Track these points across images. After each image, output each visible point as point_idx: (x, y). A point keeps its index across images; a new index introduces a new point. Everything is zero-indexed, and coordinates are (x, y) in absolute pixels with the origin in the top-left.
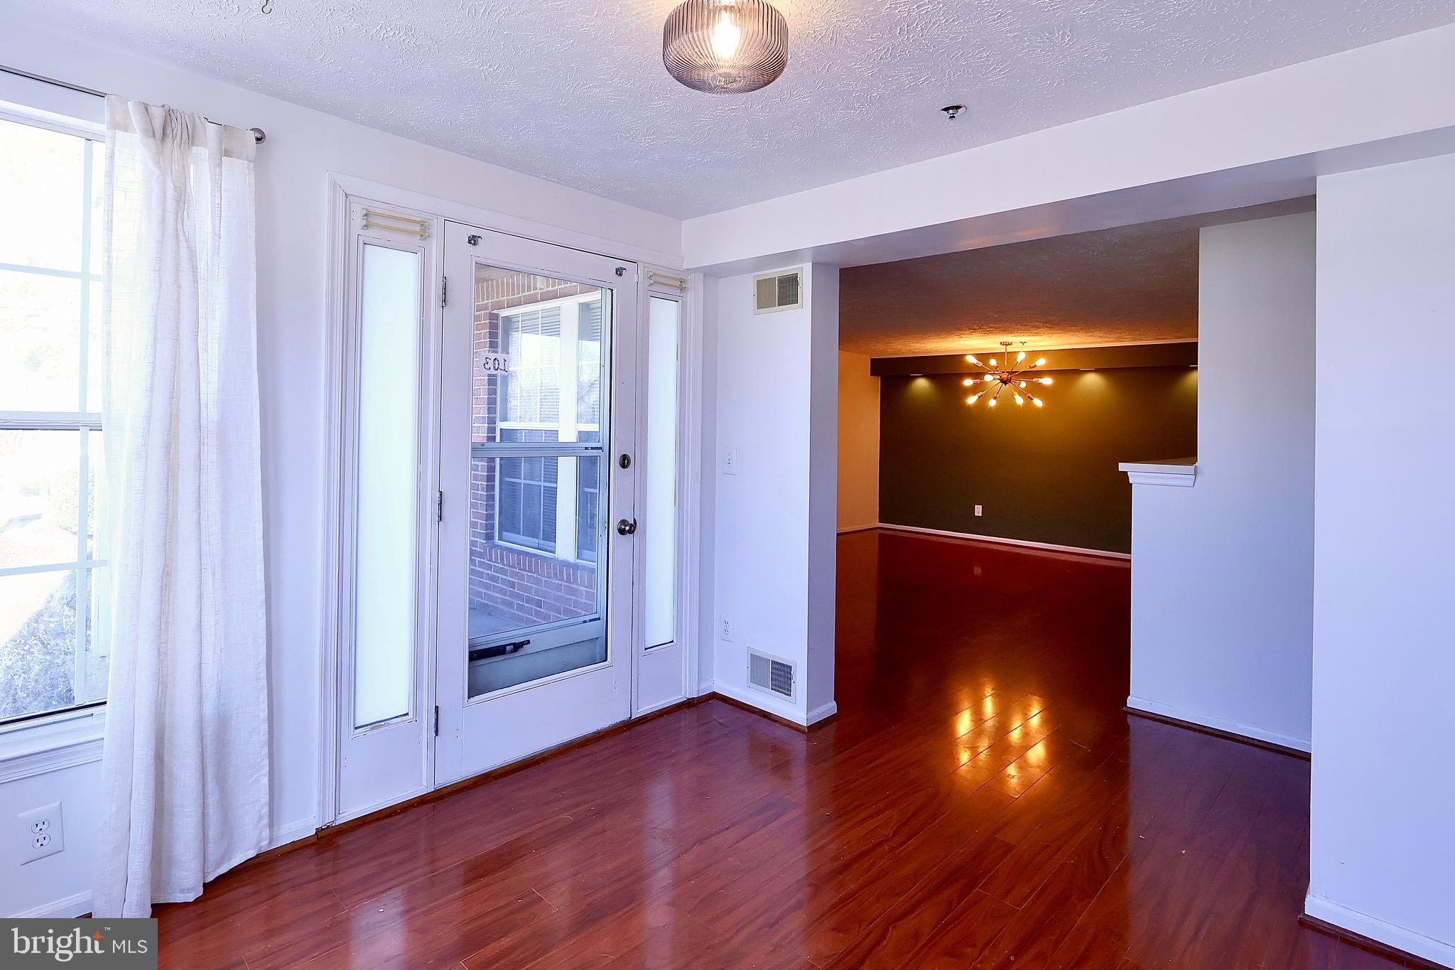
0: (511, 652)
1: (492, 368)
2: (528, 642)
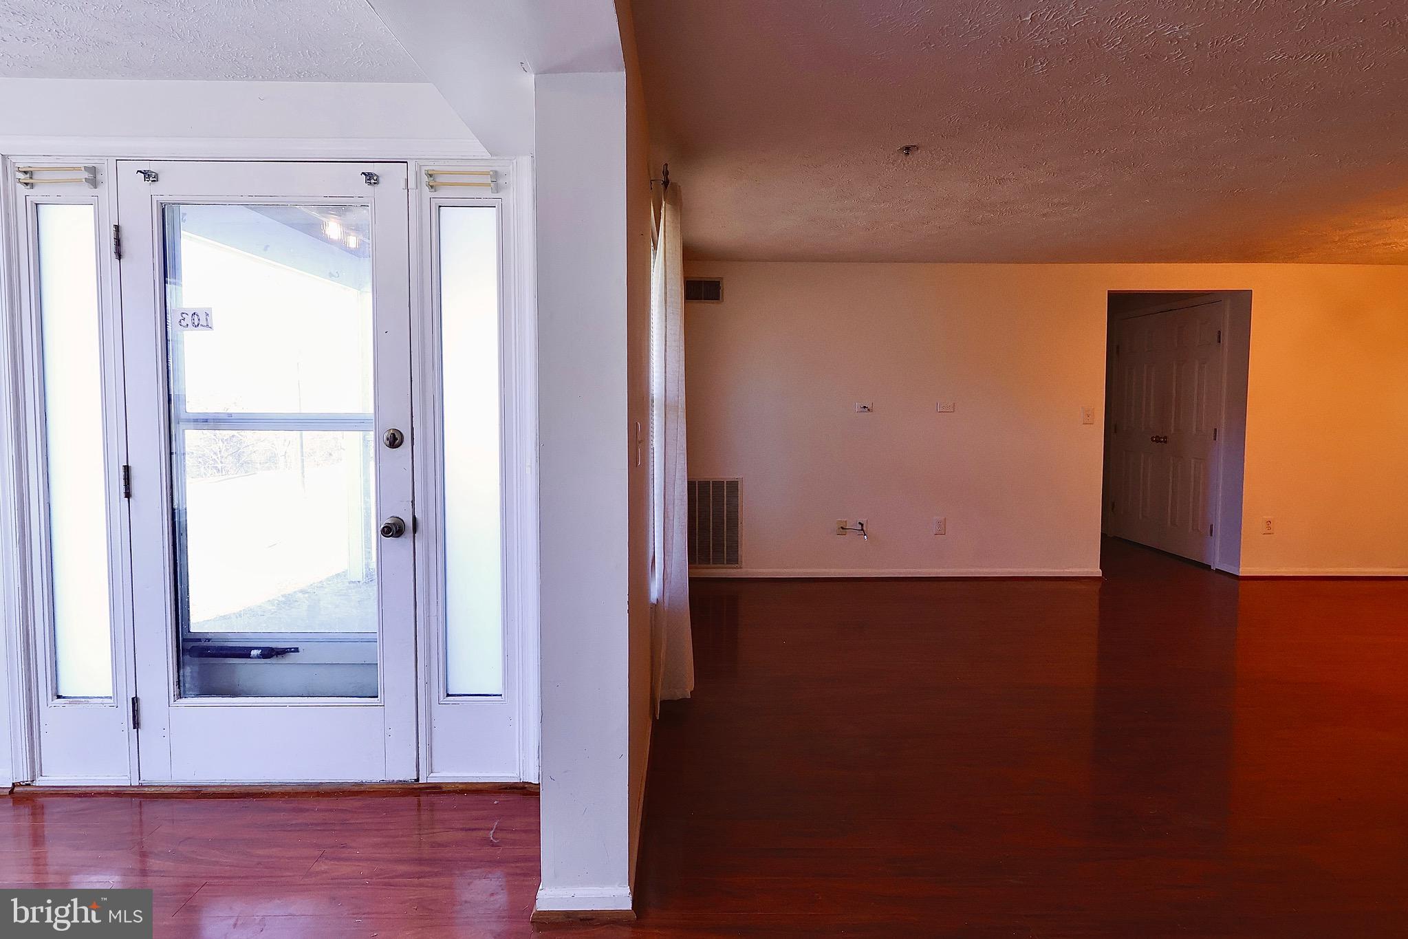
0: (258, 657)
1: (190, 324)
2: (296, 650)
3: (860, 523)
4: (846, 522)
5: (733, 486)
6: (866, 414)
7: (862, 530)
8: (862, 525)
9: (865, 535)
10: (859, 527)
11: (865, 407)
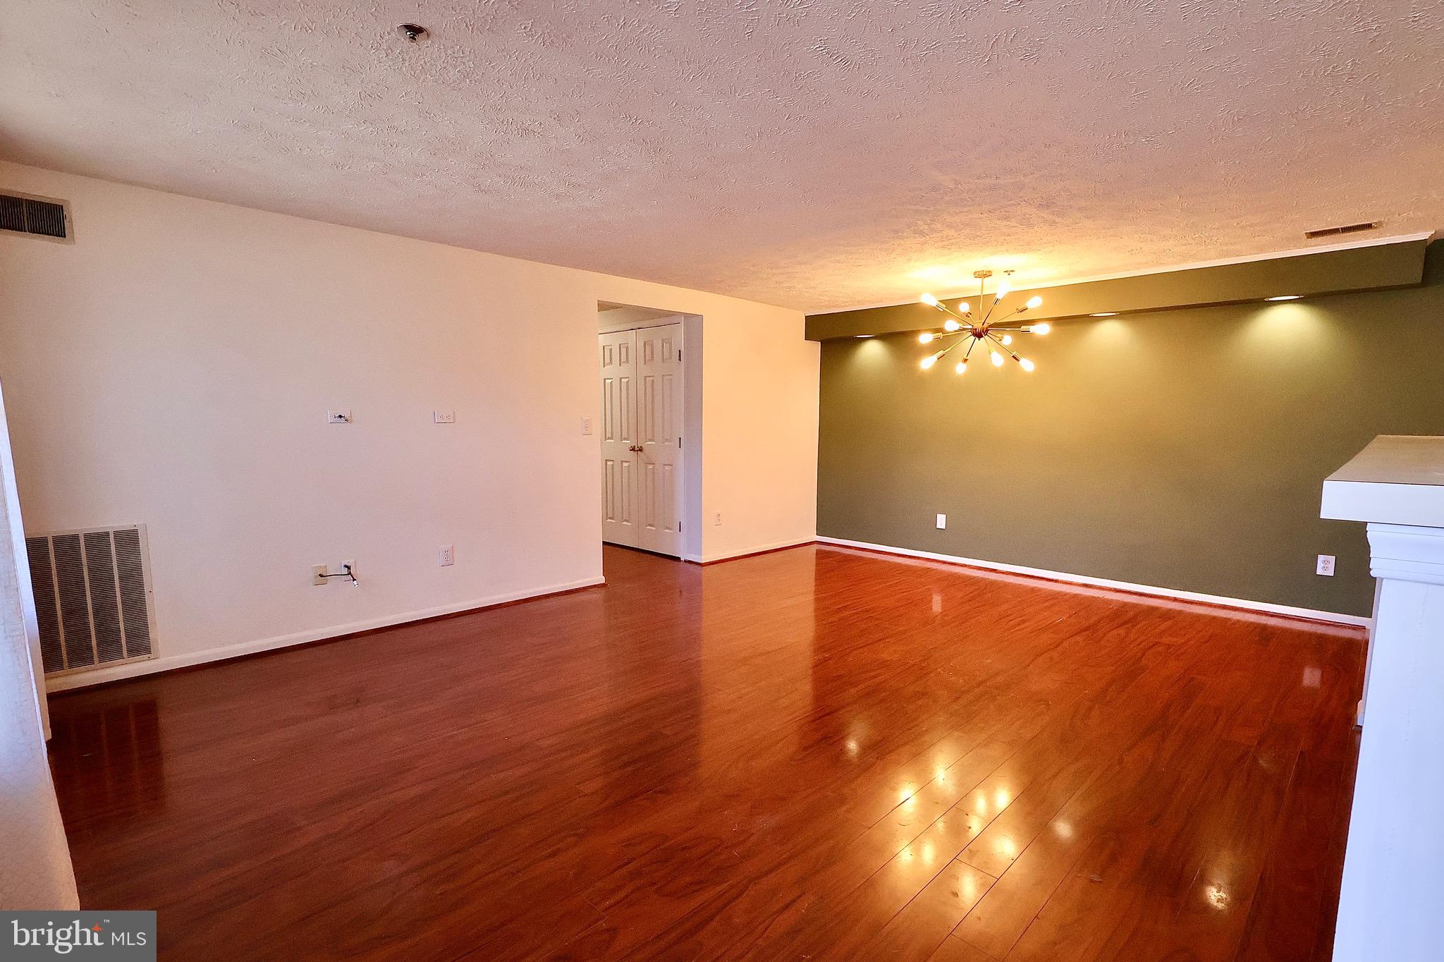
3: (346, 566)
4: (326, 567)
5: (129, 540)
6: (343, 426)
7: (350, 573)
8: (348, 568)
9: (354, 580)
10: (345, 571)
11: (340, 416)
